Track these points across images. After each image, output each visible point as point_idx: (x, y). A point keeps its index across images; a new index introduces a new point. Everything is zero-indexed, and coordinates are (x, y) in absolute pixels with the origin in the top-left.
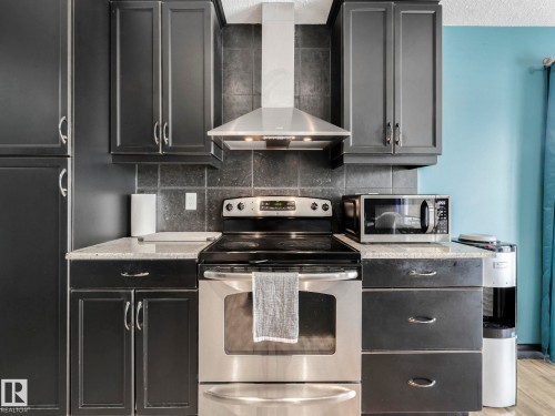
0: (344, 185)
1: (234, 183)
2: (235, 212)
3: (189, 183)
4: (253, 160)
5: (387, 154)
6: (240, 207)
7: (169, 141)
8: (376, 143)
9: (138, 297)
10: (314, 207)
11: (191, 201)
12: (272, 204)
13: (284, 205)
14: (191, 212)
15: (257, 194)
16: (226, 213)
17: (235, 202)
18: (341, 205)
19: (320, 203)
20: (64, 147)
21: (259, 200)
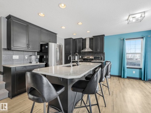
4: (86, 53)
6: (84, 57)
10: (92, 57)
13: (89, 57)
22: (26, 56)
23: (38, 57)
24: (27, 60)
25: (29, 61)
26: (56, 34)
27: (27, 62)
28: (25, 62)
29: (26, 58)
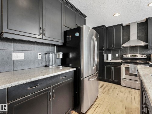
1: (125, 52)
2: (125, 57)
3: (116, 52)
4: (128, 48)
6: (126, 56)
7: (115, 47)
9: (112, 67)
10: (142, 56)
11: (117, 55)
12: (132, 56)
13: (135, 56)
14: (117, 57)
15: (129, 54)
16: (123, 57)
17: (125, 55)
18: (149, 56)
19: (144, 55)
20: (103, 49)
22: (38, 54)
23: (61, 55)
24: (40, 62)
25: (44, 64)
26: (85, 17)
27: (41, 65)
28: (36, 66)
29: (39, 57)
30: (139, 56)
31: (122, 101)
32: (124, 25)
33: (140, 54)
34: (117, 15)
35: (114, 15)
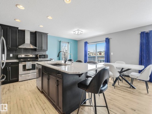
0: (37, 53)
1: (19, 53)
2: (20, 57)
3: (11, 52)
5: (41, 49)
6: (21, 56)
8: (40, 49)
9: (9, 67)
10: (33, 56)
11: (11, 55)
12: (26, 56)
13: (28, 56)
14: (11, 57)
16: (18, 57)
17: (20, 55)
18: (36, 56)
19: (34, 55)
21: (24, 55)
30: (31, 56)
31: (25, 90)
32: (19, 29)
33: (31, 54)
34: (18, 20)
35: (15, 20)
